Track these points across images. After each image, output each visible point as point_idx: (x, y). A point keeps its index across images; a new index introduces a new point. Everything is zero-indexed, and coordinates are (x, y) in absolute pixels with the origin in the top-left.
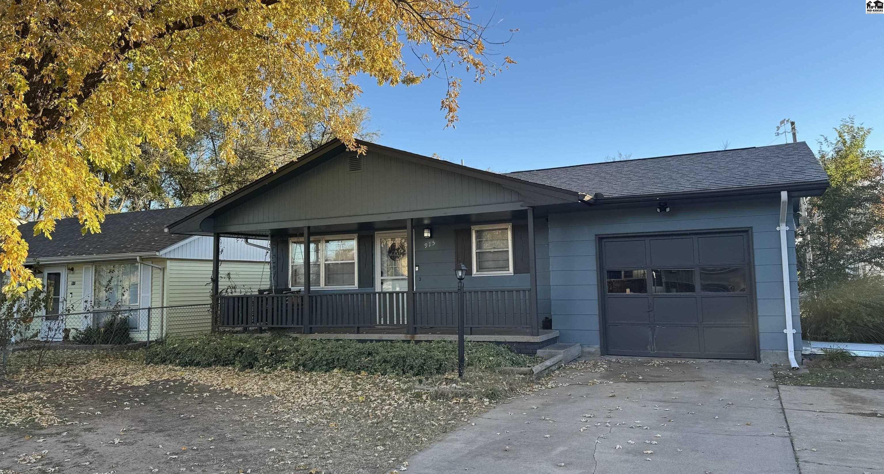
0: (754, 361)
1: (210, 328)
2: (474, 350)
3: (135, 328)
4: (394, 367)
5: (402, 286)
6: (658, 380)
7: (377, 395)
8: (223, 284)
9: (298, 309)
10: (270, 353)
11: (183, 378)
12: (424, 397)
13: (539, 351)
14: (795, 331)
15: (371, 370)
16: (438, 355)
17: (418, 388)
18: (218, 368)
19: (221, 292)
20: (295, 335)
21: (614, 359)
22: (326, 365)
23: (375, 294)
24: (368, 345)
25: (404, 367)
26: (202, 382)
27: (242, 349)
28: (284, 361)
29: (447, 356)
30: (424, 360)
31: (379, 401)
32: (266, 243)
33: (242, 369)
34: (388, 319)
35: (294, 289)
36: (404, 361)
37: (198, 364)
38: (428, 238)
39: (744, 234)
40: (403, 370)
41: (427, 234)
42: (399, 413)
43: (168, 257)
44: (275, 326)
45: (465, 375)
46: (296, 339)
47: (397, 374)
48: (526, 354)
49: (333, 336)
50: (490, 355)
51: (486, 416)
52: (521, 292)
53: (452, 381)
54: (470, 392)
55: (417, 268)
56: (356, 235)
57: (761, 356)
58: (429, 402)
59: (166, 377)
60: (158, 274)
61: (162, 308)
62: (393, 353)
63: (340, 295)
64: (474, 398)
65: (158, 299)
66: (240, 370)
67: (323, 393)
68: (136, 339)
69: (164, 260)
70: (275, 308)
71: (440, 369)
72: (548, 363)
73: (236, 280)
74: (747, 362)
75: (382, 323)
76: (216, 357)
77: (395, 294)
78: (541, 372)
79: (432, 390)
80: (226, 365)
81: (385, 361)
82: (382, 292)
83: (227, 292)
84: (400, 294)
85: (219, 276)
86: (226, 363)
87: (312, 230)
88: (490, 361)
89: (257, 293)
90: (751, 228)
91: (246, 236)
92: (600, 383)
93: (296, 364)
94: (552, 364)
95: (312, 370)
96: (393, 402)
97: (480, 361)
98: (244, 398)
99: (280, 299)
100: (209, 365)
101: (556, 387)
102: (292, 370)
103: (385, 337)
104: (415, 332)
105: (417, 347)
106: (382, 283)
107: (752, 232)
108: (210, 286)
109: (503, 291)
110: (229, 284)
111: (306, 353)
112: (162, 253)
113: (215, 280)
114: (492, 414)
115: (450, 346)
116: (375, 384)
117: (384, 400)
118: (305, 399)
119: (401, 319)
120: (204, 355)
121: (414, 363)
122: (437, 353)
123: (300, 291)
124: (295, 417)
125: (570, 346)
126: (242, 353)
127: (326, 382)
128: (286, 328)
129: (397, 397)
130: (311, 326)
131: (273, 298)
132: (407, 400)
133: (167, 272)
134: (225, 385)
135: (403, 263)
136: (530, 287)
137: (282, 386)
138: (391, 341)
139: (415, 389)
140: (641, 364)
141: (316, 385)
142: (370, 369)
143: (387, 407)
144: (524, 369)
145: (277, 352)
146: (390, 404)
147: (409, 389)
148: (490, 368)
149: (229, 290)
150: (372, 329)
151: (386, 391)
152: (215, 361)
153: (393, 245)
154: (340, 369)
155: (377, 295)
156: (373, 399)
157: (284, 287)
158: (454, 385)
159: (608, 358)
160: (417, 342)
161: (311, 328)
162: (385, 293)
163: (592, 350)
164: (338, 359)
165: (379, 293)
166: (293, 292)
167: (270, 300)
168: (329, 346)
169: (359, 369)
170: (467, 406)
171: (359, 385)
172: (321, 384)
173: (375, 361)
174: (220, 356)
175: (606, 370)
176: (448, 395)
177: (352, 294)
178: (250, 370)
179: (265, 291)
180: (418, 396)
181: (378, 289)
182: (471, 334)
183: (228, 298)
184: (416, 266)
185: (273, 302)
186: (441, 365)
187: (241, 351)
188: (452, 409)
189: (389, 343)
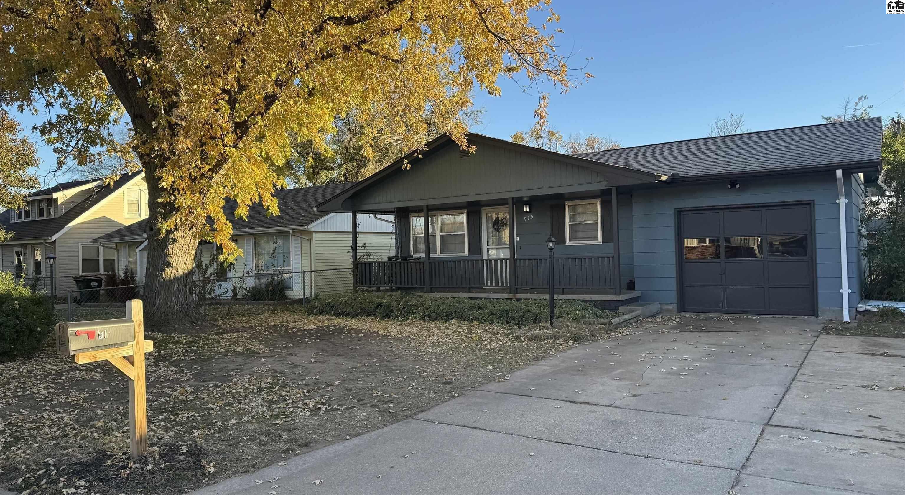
0: (813, 317)
1: (352, 288)
2: (564, 306)
3: (290, 288)
4: (499, 318)
5: (504, 254)
6: (718, 330)
7: (487, 336)
8: (360, 252)
9: (421, 273)
10: (402, 306)
11: (339, 325)
12: (523, 339)
13: (620, 308)
14: (850, 291)
15: (481, 321)
16: (534, 309)
17: (518, 332)
18: (363, 317)
19: (359, 259)
20: (419, 294)
21: (688, 315)
22: (446, 316)
23: (483, 260)
24: (478, 301)
25: (507, 318)
26: (354, 327)
27: (381, 303)
28: (413, 313)
29: (542, 310)
30: (523, 313)
31: (489, 340)
32: (392, 218)
33: (383, 318)
34: (494, 281)
35: (415, 256)
36: (507, 314)
37: (348, 315)
38: (527, 212)
39: (808, 206)
40: (506, 320)
41: (526, 209)
42: (503, 348)
43: (313, 230)
44: (403, 286)
45: (556, 324)
46: (420, 297)
47: (502, 324)
48: (610, 310)
49: (449, 295)
50: (577, 310)
51: (570, 351)
52: (606, 259)
53: (544, 327)
54: (559, 336)
55: (518, 238)
56: (465, 211)
57: (819, 313)
58: (526, 342)
59: (326, 323)
60: (306, 244)
61: (311, 271)
62: (499, 308)
63: (454, 261)
64: (561, 340)
65: (307, 265)
66: (381, 319)
67: (446, 335)
68: (290, 297)
69: (311, 232)
70: (402, 273)
71: (536, 321)
72: (626, 317)
73: (370, 249)
74: (806, 317)
75: (489, 285)
76: (361, 309)
77: (499, 261)
78: (619, 323)
79: (529, 334)
80: (370, 315)
81: (492, 314)
82: (488, 259)
83: (363, 258)
84: (504, 261)
85: (358, 245)
86: (369, 314)
87: (429, 207)
88: (577, 314)
89: (387, 260)
90: (814, 201)
91: (375, 212)
92: (668, 332)
93: (423, 315)
94: (630, 318)
95: (436, 319)
96: (499, 342)
97: (568, 314)
98: (389, 337)
99: (406, 265)
100: (356, 315)
101: (630, 334)
102: (420, 320)
103: (492, 295)
104: (516, 291)
105: (518, 303)
106: (488, 252)
107: (814, 205)
108: (351, 254)
109: (590, 258)
110: (365, 251)
111: (430, 307)
112: (310, 227)
113: (354, 249)
114: (575, 350)
115: (545, 303)
116: (486, 331)
117: (492, 340)
118: (434, 338)
119: (504, 281)
120: (353, 308)
121: (515, 316)
122: (533, 308)
123: (420, 258)
124: (429, 349)
125: (649, 304)
126: (381, 306)
127: (448, 328)
128: (413, 288)
129: (502, 338)
130: (431, 286)
131: (400, 263)
132: (509, 341)
133: (314, 242)
134: (373, 329)
135: (506, 234)
136: (613, 255)
137: (415, 330)
138: (497, 299)
139: (516, 333)
140: (711, 319)
141: (440, 330)
142: (480, 319)
143: (495, 344)
144: (606, 320)
145: (408, 306)
146: (497, 343)
147: (512, 333)
148: (577, 320)
149: (365, 257)
150: (480, 289)
151: (494, 335)
152: (360, 312)
153: (497, 219)
154: (457, 319)
155: (485, 261)
156: (484, 339)
157: (407, 255)
158: (546, 330)
159: (683, 314)
160: (518, 300)
161: (431, 288)
162: (491, 260)
163: (671, 307)
164: (456, 311)
165: (486, 260)
166: (415, 259)
167: (398, 265)
168: (448, 301)
169: (472, 319)
170: (555, 344)
171: (473, 330)
172: (444, 329)
173: (484, 313)
174: (364, 308)
175: (678, 323)
176: (541, 338)
177: (464, 261)
178: (388, 320)
179: (393, 258)
180: (518, 338)
181: (485, 256)
182: (563, 294)
183: (365, 263)
184: (517, 237)
185: (400, 266)
186: (537, 317)
187: (380, 305)
188: (544, 346)
189: (495, 300)
